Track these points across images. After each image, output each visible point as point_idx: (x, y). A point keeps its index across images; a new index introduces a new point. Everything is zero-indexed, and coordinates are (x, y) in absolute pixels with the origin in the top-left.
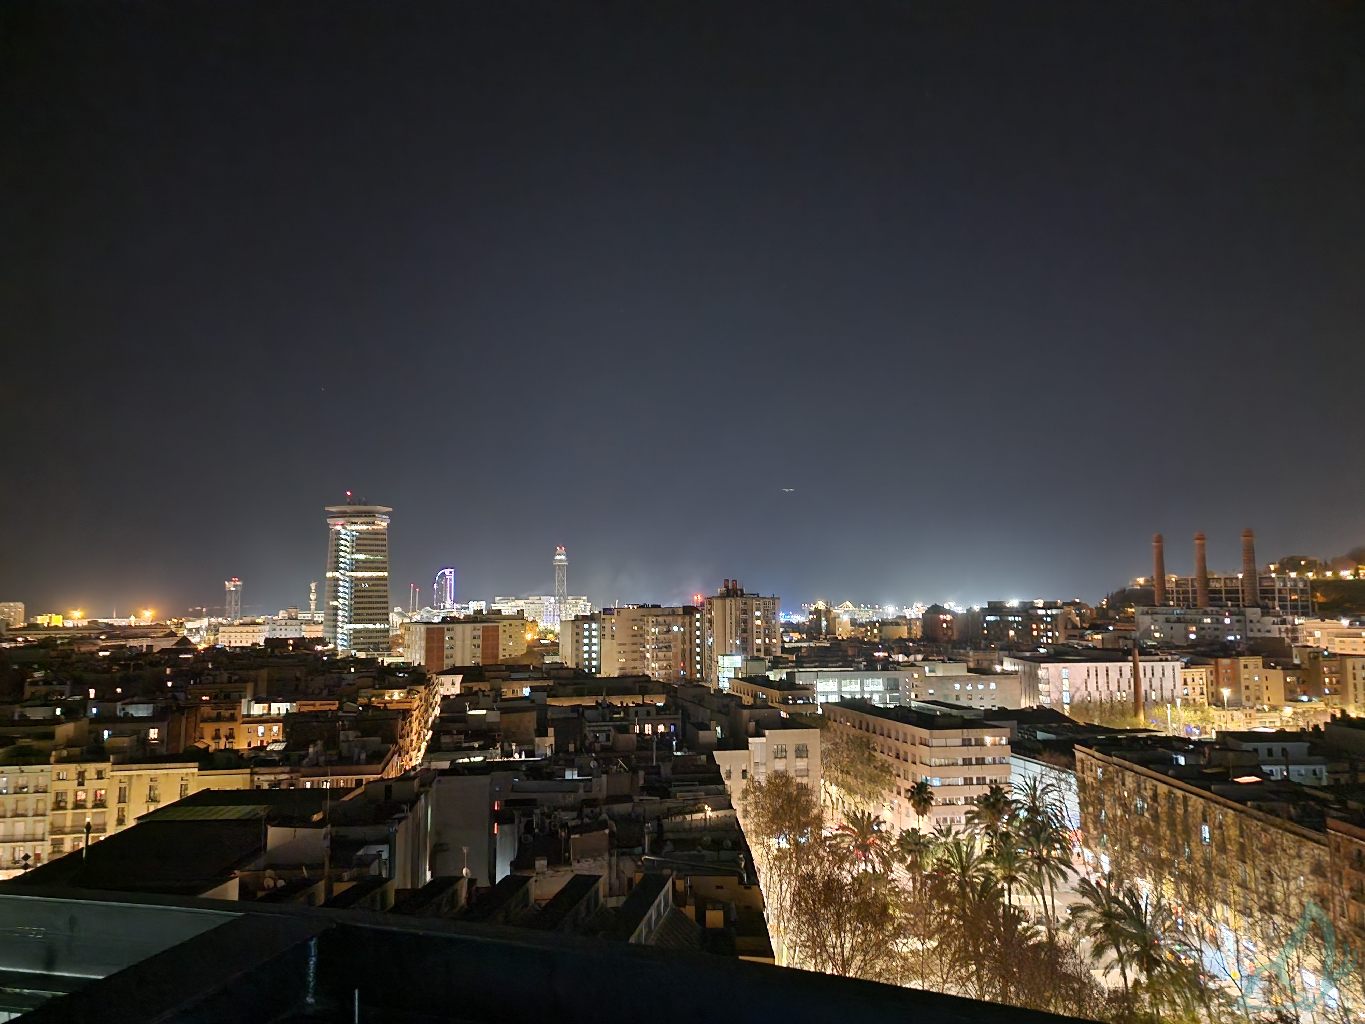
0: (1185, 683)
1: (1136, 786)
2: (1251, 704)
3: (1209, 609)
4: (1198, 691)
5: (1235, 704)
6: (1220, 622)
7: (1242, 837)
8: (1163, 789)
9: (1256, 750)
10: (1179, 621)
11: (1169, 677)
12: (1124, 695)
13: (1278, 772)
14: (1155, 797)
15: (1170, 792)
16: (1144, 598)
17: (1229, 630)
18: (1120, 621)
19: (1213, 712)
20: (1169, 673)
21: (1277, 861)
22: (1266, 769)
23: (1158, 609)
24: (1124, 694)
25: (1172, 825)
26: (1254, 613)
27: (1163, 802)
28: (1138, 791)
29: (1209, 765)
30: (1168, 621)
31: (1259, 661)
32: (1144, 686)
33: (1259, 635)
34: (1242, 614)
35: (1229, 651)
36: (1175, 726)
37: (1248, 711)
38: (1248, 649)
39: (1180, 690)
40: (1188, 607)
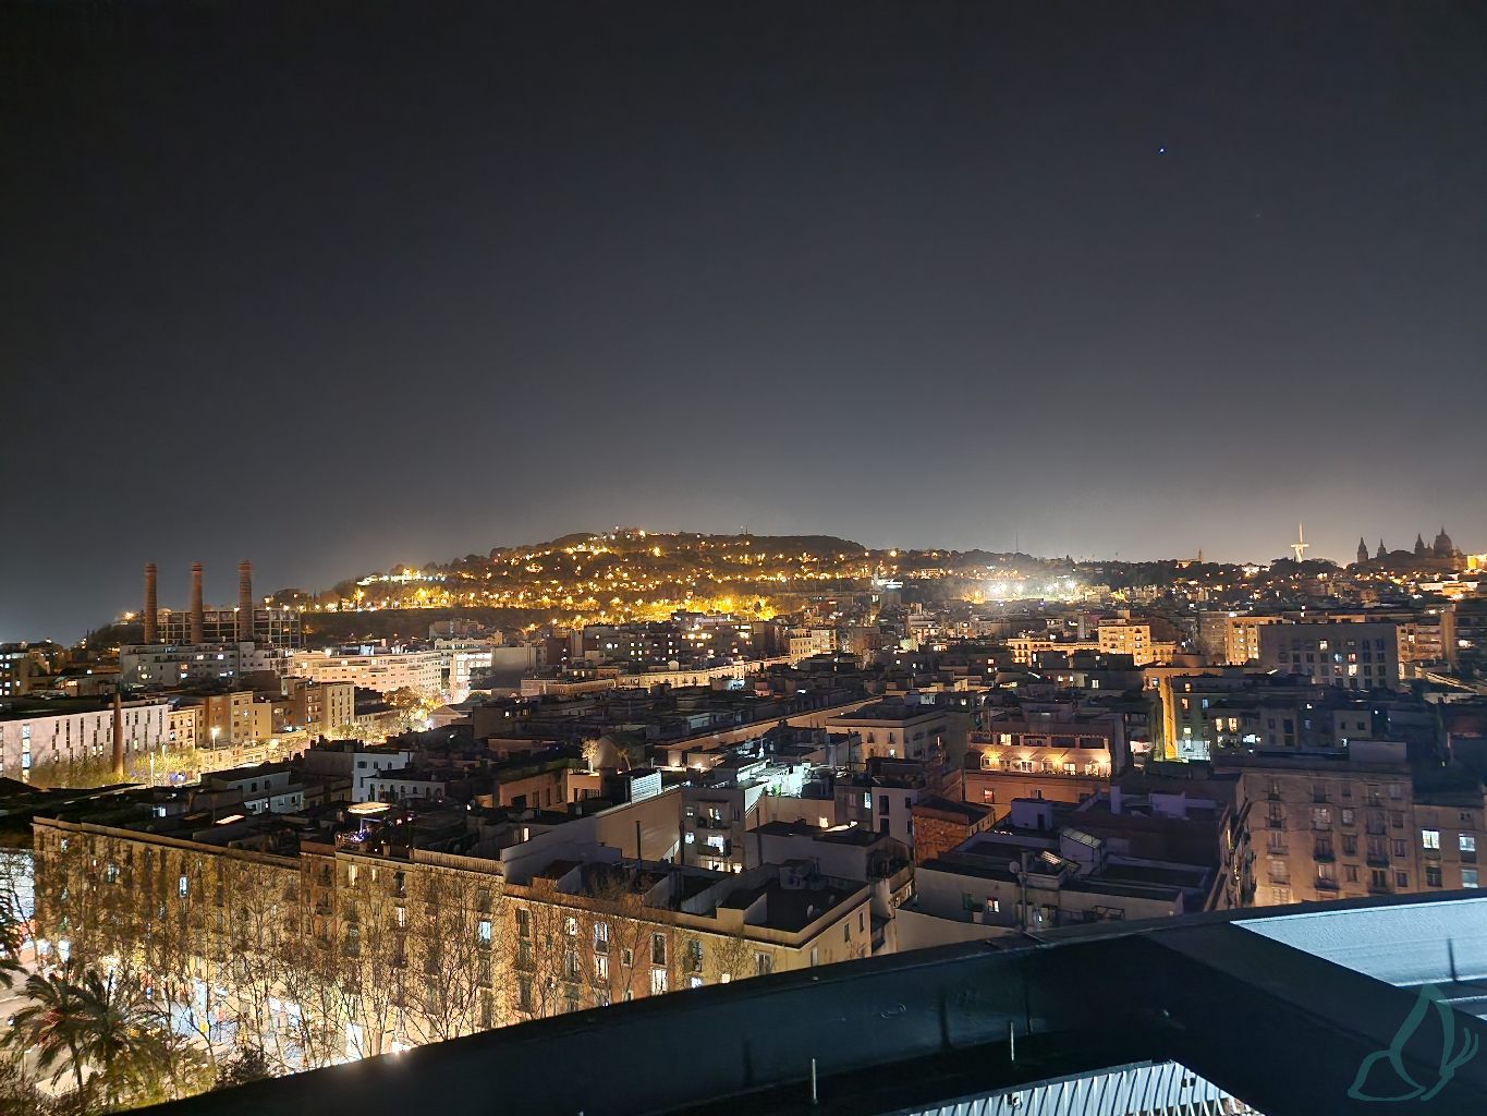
0: (173, 727)
1: (108, 852)
2: (239, 740)
3: (203, 645)
4: (186, 734)
5: (223, 743)
6: (213, 658)
7: (220, 879)
8: (138, 847)
9: (240, 787)
10: (169, 659)
11: (154, 721)
12: (104, 747)
13: (259, 805)
14: (129, 860)
15: (147, 850)
16: (131, 635)
17: (222, 666)
18: (101, 663)
19: (201, 754)
20: (155, 717)
21: (253, 895)
22: (249, 804)
23: (148, 647)
24: (101, 748)
25: (146, 886)
26: (247, 647)
27: (137, 862)
28: (110, 857)
29: (192, 812)
30: (157, 660)
31: (249, 695)
32: (126, 735)
33: (251, 669)
34: (237, 649)
35: (221, 688)
36: (158, 775)
37: (236, 748)
38: (240, 685)
39: (166, 736)
40: (181, 644)
